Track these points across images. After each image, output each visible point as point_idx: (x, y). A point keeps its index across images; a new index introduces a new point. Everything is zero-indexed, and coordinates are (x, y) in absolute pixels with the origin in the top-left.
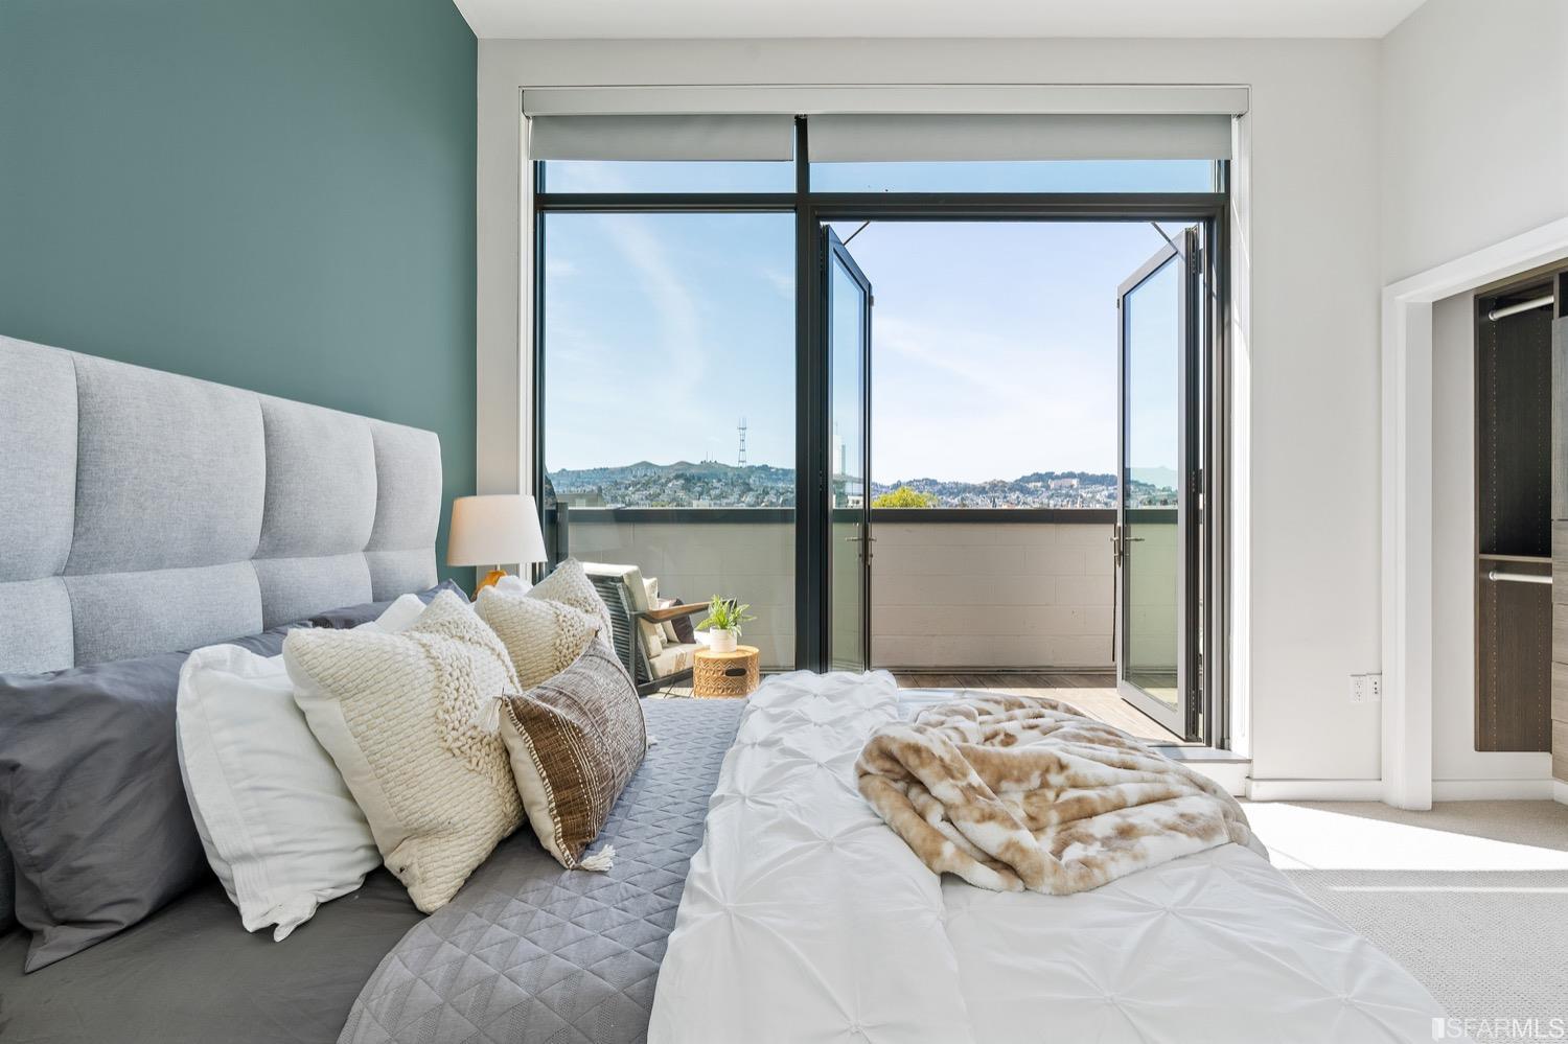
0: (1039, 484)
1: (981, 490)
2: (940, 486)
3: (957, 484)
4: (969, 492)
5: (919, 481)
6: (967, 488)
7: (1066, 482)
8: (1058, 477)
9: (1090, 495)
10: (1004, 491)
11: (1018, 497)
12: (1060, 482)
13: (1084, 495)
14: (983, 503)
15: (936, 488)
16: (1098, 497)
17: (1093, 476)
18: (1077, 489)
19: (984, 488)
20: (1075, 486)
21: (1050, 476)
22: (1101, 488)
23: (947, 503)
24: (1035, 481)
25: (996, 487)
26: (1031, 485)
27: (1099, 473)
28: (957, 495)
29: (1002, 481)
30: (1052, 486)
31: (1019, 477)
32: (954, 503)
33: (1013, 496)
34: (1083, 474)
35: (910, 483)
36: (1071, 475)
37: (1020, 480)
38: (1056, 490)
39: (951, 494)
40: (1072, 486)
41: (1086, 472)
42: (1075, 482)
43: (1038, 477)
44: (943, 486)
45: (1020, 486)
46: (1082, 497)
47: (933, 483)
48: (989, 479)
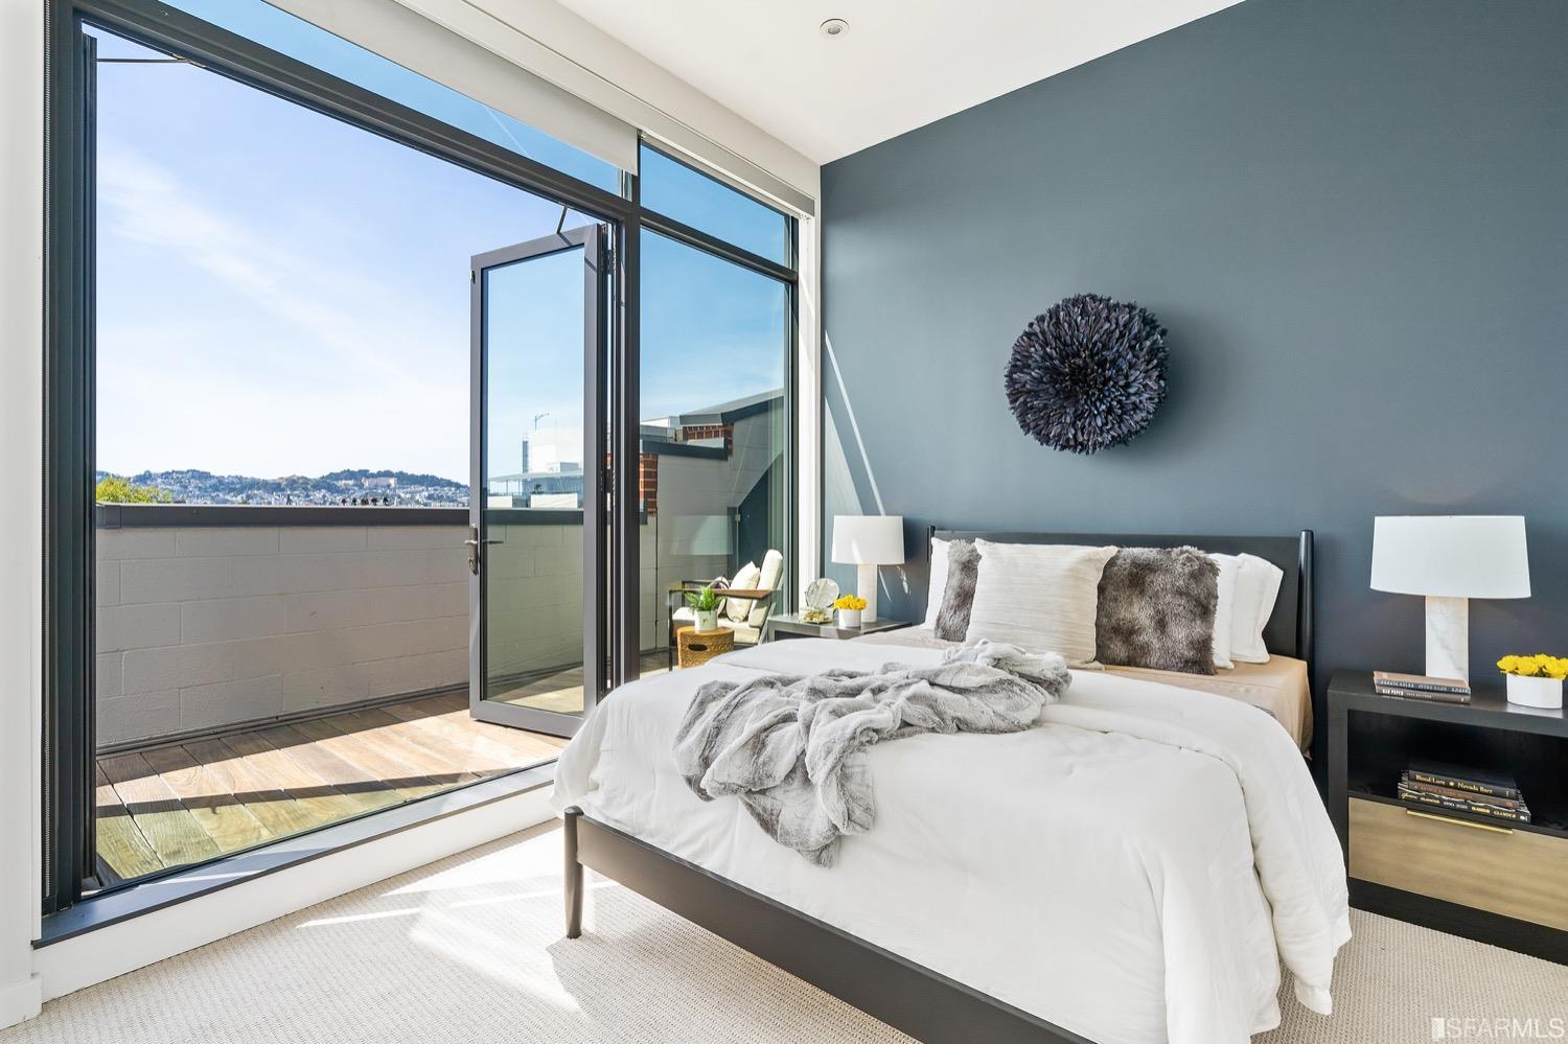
0: (351, 482)
1: (275, 487)
2: (214, 481)
3: (240, 478)
4: (259, 489)
5: (182, 473)
6: (255, 484)
7: (383, 481)
8: (373, 476)
9: (408, 496)
10: (305, 489)
11: (324, 496)
12: (375, 481)
13: (403, 495)
14: (276, 501)
15: (209, 483)
16: (417, 497)
17: (412, 476)
18: (394, 489)
19: (279, 484)
20: (393, 485)
21: (365, 474)
22: (421, 489)
23: (226, 501)
24: (346, 479)
25: (293, 483)
26: (341, 483)
27: (418, 473)
28: (240, 491)
29: (303, 478)
30: (366, 484)
31: (326, 473)
32: (236, 501)
33: (318, 495)
34: (401, 473)
35: (167, 475)
36: (388, 474)
37: (328, 477)
38: (370, 489)
39: (233, 490)
40: (389, 486)
41: (405, 472)
42: (392, 481)
43: (349, 474)
44: (220, 480)
45: (328, 483)
46: (399, 497)
47: (205, 476)
48: (287, 475)
